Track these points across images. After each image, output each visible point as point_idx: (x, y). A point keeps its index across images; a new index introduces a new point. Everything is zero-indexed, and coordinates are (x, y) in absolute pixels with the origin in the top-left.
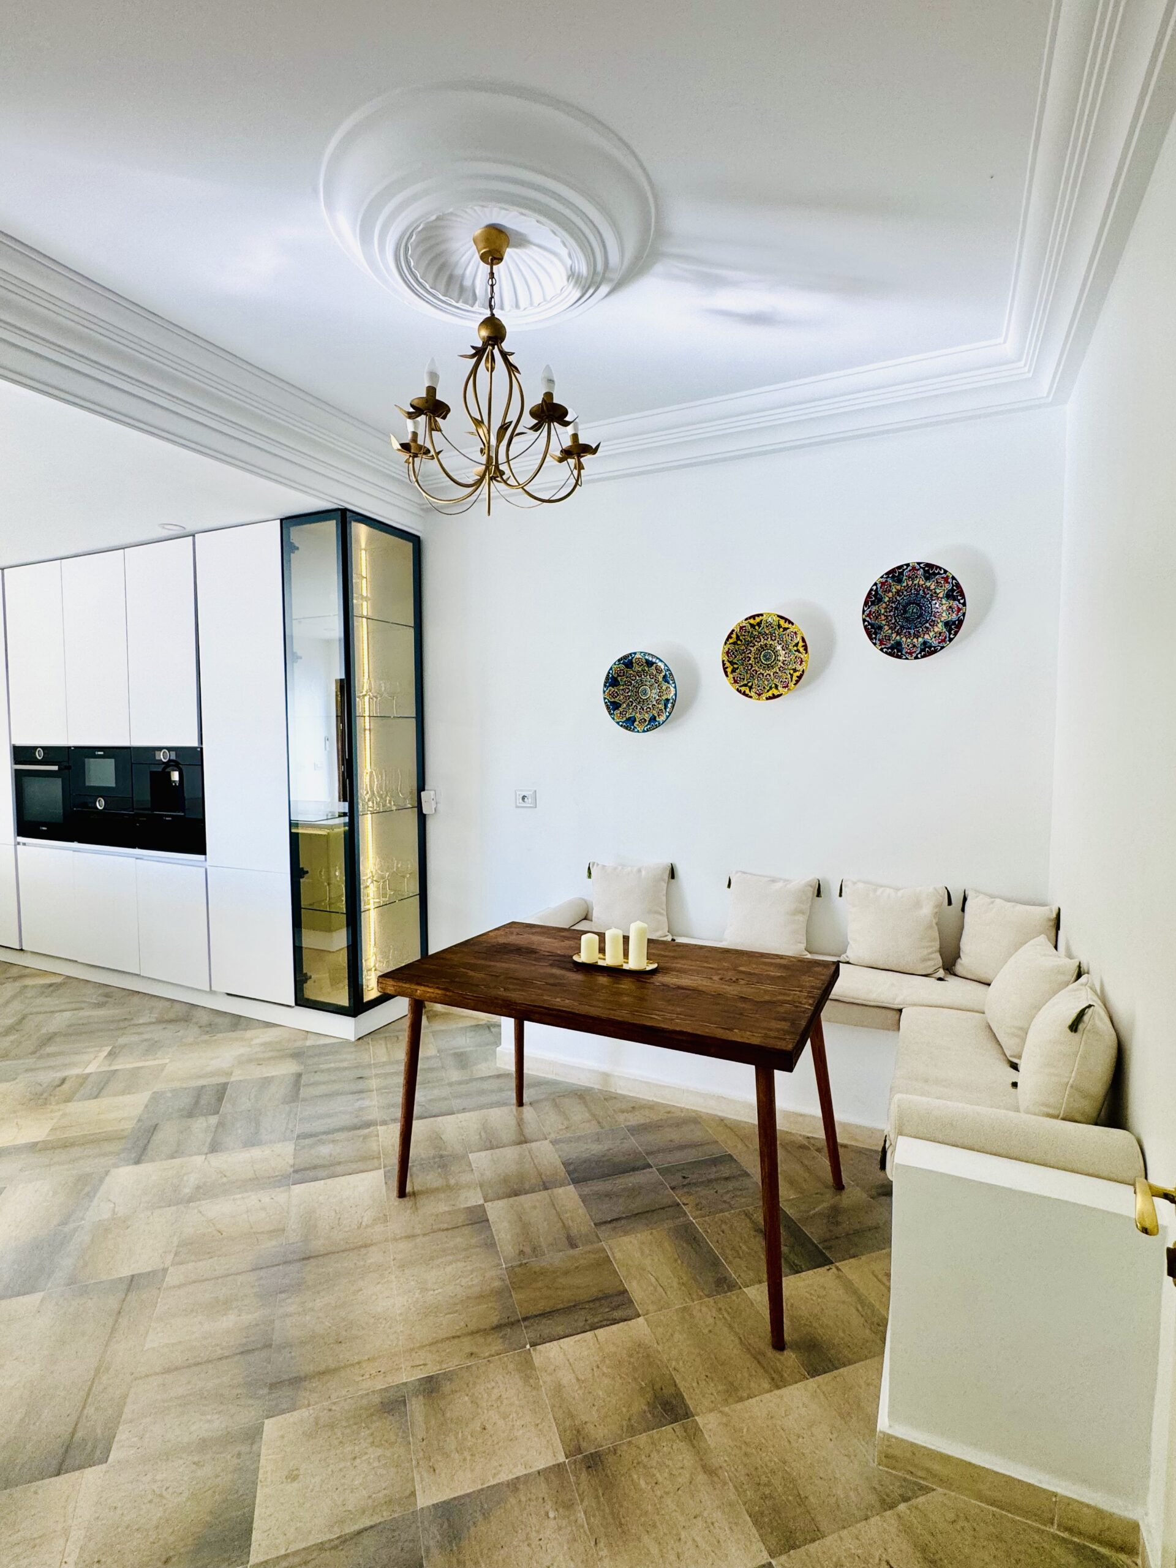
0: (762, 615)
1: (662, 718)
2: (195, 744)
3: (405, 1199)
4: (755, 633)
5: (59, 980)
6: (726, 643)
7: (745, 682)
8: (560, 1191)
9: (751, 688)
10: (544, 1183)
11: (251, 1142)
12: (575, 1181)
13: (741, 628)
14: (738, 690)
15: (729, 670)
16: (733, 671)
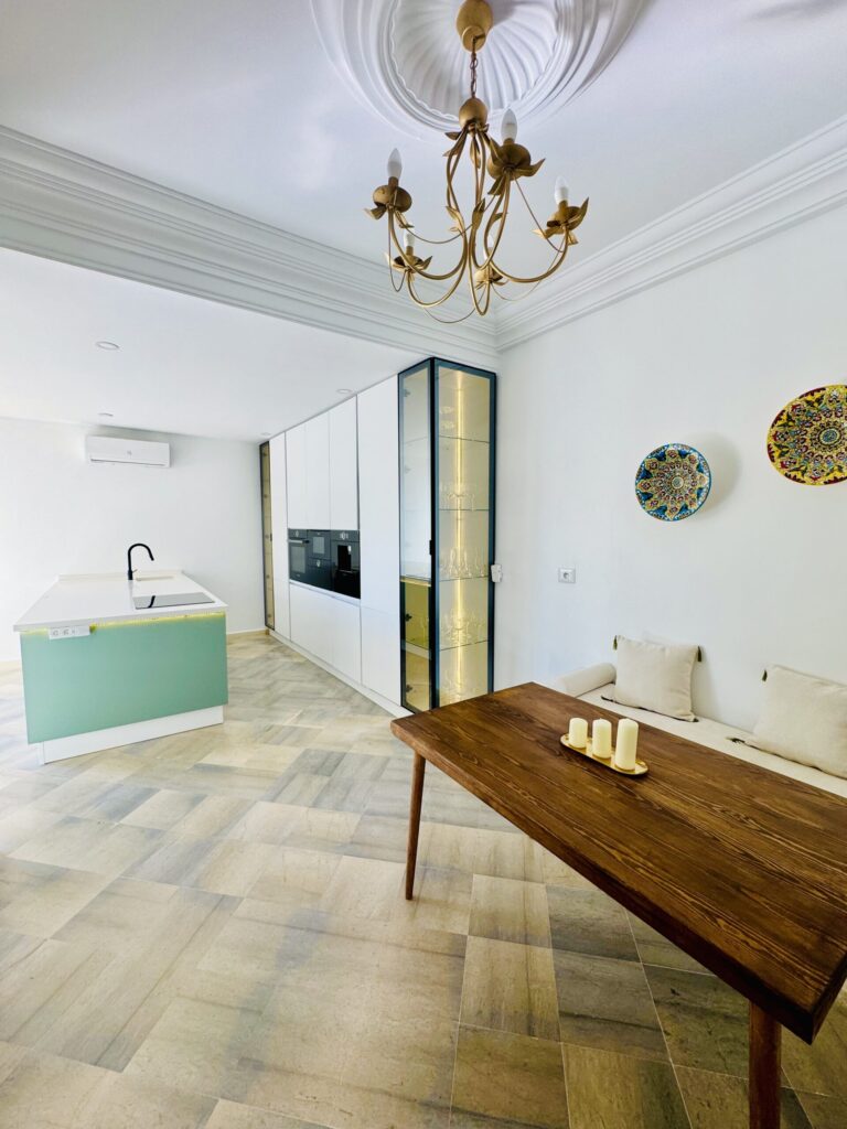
0: (824, 389)
1: (692, 508)
2: (355, 529)
3: (411, 902)
4: (812, 411)
5: (301, 661)
6: (773, 426)
7: (797, 466)
8: (539, 950)
9: (804, 472)
10: (526, 936)
11: (338, 807)
12: (556, 946)
13: (794, 407)
14: (786, 475)
15: (776, 455)
16: (781, 455)
